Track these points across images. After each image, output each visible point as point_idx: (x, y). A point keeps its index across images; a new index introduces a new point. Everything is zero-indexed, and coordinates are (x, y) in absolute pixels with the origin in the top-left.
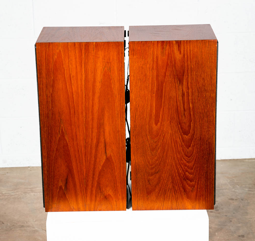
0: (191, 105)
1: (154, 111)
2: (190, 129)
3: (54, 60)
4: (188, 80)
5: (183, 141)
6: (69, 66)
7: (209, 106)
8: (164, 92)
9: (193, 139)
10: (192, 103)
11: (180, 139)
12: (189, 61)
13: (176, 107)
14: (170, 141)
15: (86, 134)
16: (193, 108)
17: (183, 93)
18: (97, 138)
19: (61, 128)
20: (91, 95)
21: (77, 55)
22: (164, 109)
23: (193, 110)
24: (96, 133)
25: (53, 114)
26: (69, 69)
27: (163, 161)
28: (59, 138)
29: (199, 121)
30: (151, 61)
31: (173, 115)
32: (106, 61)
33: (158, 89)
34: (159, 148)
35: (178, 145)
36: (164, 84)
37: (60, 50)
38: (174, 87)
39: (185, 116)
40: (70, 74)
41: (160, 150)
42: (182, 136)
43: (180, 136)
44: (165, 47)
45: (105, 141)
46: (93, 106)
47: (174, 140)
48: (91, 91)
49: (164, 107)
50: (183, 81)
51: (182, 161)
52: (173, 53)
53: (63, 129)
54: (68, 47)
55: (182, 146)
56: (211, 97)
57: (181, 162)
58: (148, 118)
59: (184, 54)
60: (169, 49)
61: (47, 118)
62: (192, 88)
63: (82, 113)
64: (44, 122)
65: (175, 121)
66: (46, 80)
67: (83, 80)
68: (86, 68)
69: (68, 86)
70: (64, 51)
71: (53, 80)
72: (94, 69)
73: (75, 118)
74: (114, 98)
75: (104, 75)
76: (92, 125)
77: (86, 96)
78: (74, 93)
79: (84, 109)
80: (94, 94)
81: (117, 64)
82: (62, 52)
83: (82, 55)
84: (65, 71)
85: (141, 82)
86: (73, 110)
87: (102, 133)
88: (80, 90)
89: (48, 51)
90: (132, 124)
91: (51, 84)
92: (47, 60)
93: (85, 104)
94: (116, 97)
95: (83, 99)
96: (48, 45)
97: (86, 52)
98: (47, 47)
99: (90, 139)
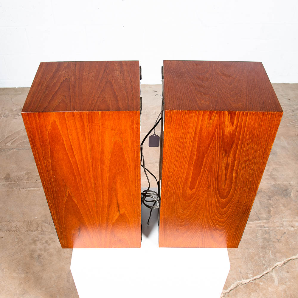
0: (234, 175)
1: (190, 179)
2: (229, 194)
3: (49, 131)
4: (236, 152)
5: (219, 203)
6: (69, 137)
7: (254, 176)
8: (204, 162)
9: (230, 202)
10: (237, 173)
11: (215, 202)
12: (241, 134)
13: (217, 176)
14: (204, 203)
15: (96, 197)
16: (236, 177)
17: (227, 165)
18: (108, 200)
19: (67, 193)
20: (99, 165)
21: (78, 126)
22: (202, 177)
23: (235, 179)
24: (107, 196)
25: (56, 181)
26: (68, 139)
27: (194, 217)
28: (67, 200)
29: (241, 188)
30: (193, 132)
31: (212, 182)
32: (116, 131)
33: (197, 160)
34: (191, 208)
35: (213, 206)
36: (206, 155)
37: (54, 120)
38: (218, 158)
39: (225, 184)
40: (71, 145)
41: (192, 209)
42: (218, 199)
43: (216, 200)
44: (213, 117)
45: (118, 202)
46: (102, 174)
47: (208, 202)
48: (99, 161)
49: (202, 175)
50: (230, 153)
51: (215, 217)
52: (223, 124)
53: (70, 193)
54: (65, 117)
55: (216, 207)
56: (260, 168)
57: (213, 218)
58: (183, 184)
59: (237, 126)
60: (218, 120)
61: (49, 185)
62: (239, 159)
63: (90, 180)
64: (47, 188)
65: (213, 188)
66: (42, 150)
67: (88, 150)
68: (90, 138)
69: (70, 156)
70: (60, 121)
71: (50, 150)
72: (101, 140)
73: (82, 184)
74: (127, 167)
75: (114, 145)
76: (102, 190)
77: (93, 165)
78: (78, 163)
79: (92, 176)
80: (102, 164)
81: (130, 135)
82: (58, 122)
83: (84, 126)
84: (65, 142)
85: (177, 153)
86: (79, 178)
87: (114, 196)
88: (85, 160)
89: (38, 121)
90: (164, 189)
91: (49, 155)
92: (39, 131)
93: (92, 172)
94: (129, 167)
95: (90, 168)
96: (38, 115)
97: (89, 122)
98: (37, 117)
99: (101, 201)
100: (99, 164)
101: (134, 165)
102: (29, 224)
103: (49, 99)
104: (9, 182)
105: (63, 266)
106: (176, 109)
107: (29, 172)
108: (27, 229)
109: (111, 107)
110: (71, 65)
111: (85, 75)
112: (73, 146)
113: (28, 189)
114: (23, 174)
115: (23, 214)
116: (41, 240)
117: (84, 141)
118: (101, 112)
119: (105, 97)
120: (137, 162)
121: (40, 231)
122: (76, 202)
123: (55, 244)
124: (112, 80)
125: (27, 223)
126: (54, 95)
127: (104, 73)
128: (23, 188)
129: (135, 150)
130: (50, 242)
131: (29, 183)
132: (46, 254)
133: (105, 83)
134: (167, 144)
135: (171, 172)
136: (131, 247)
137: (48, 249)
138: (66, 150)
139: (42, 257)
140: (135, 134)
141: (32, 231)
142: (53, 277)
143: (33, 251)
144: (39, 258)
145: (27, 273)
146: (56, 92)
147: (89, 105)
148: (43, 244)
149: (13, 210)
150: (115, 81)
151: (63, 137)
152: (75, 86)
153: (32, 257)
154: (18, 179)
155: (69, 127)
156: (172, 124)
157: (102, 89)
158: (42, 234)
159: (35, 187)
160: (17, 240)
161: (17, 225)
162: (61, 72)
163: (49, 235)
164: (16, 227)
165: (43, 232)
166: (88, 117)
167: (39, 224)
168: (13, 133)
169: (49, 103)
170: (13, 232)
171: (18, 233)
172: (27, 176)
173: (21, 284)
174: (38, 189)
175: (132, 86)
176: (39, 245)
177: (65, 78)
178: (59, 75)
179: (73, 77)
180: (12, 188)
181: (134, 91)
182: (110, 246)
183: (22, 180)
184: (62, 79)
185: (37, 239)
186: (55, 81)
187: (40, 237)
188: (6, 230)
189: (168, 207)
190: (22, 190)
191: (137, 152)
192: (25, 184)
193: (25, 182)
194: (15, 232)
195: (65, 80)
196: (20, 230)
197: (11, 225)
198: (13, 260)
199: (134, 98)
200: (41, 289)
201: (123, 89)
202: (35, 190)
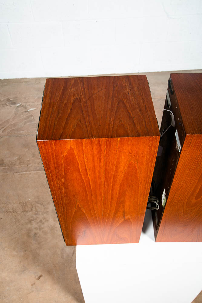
1: (197, 191)
3: (65, 156)
6: (84, 161)
15: (104, 208)
18: (115, 210)
21: (95, 151)
24: (115, 207)
25: (67, 196)
26: (83, 163)
32: (133, 155)
34: (193, 213)
37: (71, 147)
40: (86, 167)
45: (124, 211)
46: (113, 190)
48: (112, 179)
53: (79, 205)
54: (82, 144)
58: (189, 195)
63: (100, 195)
66: (56, 172)
67: (102, 172)
68: (106, 161)
69: (83, 176)
70: (77, 148)
71: (64, 173)
72: (117, 162)
73: (92, 199)
74: (139, 184)
75: (129, 166)
76: (111, 202)
77: (105, 183)
78: (90, 182)
79: (103, 192)
80: (115, 181)
81: (147, 157)
82: (75, 148)
83: (101, 151)
84: (80, 165)
85: (189, 171)
86: (90, 193)
87: (122, 206)
88: (98, 179)
89: (54, 148)
90: (170, 199)
91: (62, 176)
92: (55, 156)
93: (103, 189)
94: (140, 183)
95: (102, 185)
96: (54, 143)
97: (107, 147)
98: (53, 144)
99: (108, 211)
100: (111, 182)
101: (145, 182)
102: (24, 205)
103: (64, 124)
104: (3, 167)
105: (57, 243)
106: (197, 133)
107: (20, 157)
108: (23, 210)
109: (129, 131)
110: (79, 81)
111: (95, 94)
112: (87, 169)
113: (21, 173)
114: (15, 159)
115: (18, 196)
116: (36, 219)
117: (99, 163)
118: (120, 139)
119: (121, 120)
120: (149, 179)
121: (34, 212)
122: (84, 212)
123: (48, 223)
124: (123, 99)
125: (22, 204)
126: (67, 118)
127: (114, 90)
128: (17, 172)
129: (149, 169)
130: (44, 221)
131: (22, 167)
132: (41, 232)
133: (117, 103)
134: (181, 163)
135: (180, 186)
136: (130, 243)
137: (43, 228)
138: (80, 172)
139: (38, 235)
140: (151, 157)
141: (27, 212)
142: (49, 254)
143: (29, 230)
144: (35, 236)
145: (25, 251)
146: (69, 115)
147: (107, 130)
148: (38, 223)
149: (9, 193)
150: (127, 100)
151: (78, 161)
152: (87, 108)
153: (29, 236)
154: (11, 164)
155: (86, 152)
156: (191, 146)
157: (116, 110)
158: (36, 214)
159: (26, 171)
160: (14, 221)
161: (13, 207)
162: (69, 91)
163: (43, 214)
164: (13, 209)
165: (37, 212)
166: (107, 143)
167: (33, 205)
168: (3, 122)
169: (65, 128)
170: (11, 213)
171: (15, 214)
172: (19, 161)
173: (20, 262)
174: (30, 172)
175: (145, 106)
176: (34, 225)
177: (75, 98)
178: (68, 94)
179: (83, 96)
180: (6, 172)
181: (149, 112)
182: (111, 243)
183: (15, 165)
184: (73, 99)
185: (32, 218)
186: (65, 102)
187: (35, 216)
188: (4, 212)
189: (171, 213)
190: (16, 174)
191: (150, 171)
192: (18, 168)
193: (18, 166)
194: (12, 213)
195: (76, 100)
196: (17, 211)
197: (8, 207)
198: (12, 239)
199: (151, 120)
200: (38, 266)
201: (137, 110)
202: (27, 174)
